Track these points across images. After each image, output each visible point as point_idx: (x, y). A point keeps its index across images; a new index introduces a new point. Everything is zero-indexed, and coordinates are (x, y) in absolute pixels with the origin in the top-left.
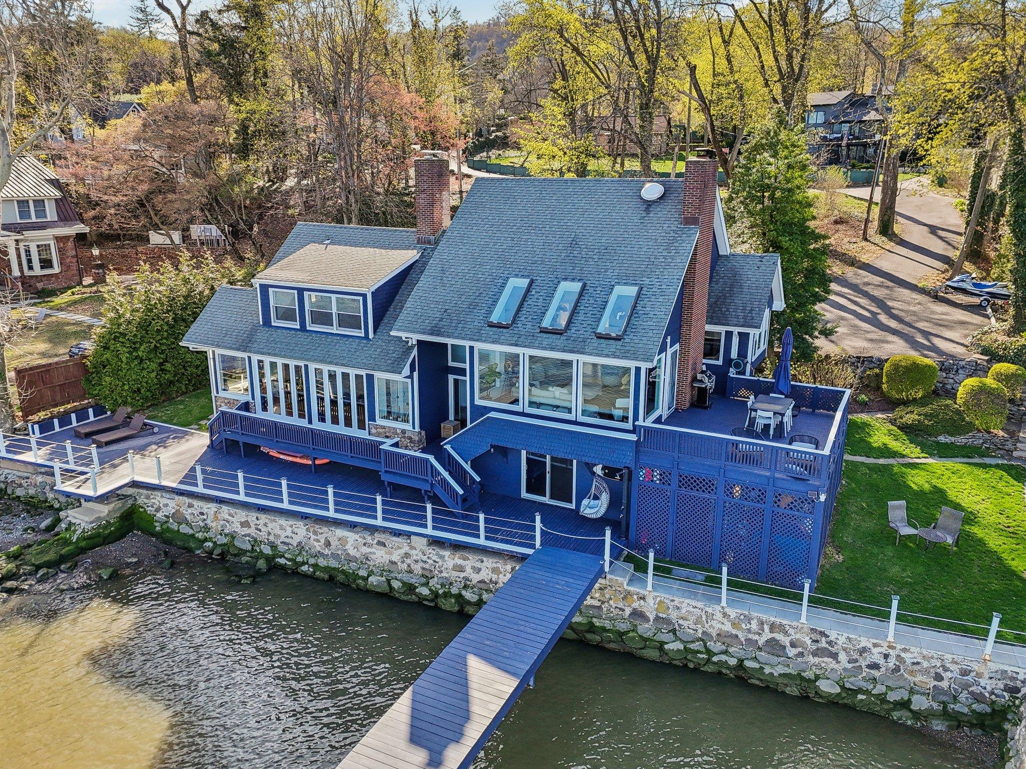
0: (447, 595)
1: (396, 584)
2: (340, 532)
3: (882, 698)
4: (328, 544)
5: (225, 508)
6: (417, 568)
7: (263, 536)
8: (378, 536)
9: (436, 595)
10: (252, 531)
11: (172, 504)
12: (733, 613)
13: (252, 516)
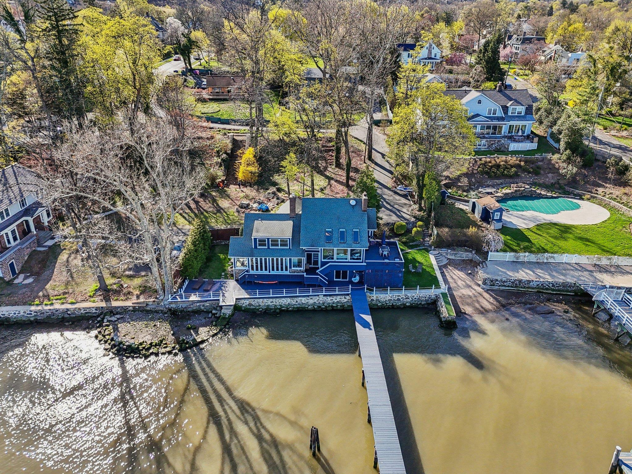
0: (329, 306)
1: (316, 307)
2: (300, 298)
4: (297, 302)
5: (265, 299)
6: (321, 302)
7: (278, 303)
8: (310, 297)
9: (326, 307)
10: (274, 303)
11: (247, 302)
13: (274, 300)
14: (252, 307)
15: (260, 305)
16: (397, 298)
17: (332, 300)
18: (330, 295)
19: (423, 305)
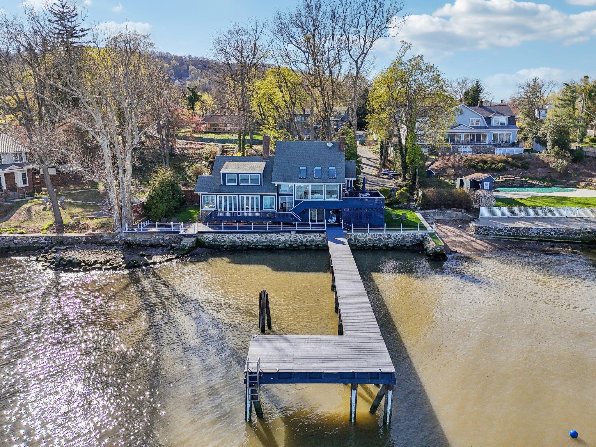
0: (302, 245)
1: (287, 245)
2: (270, 235)
3: (401, 245)
4: (266, 238)
5: (231, 235)
6: (293, 240)
7: (245, 240)
8: (281, 234)
9: (299, 245)
10: (241, 239)
11: (212, 236)
12: (370, 234)
13: (241, 235)
14: (216, 243)
15: (225, 241)
16: (378, 237)
17: (306, 237)
18: (304, 232)
19: (408, 247)
